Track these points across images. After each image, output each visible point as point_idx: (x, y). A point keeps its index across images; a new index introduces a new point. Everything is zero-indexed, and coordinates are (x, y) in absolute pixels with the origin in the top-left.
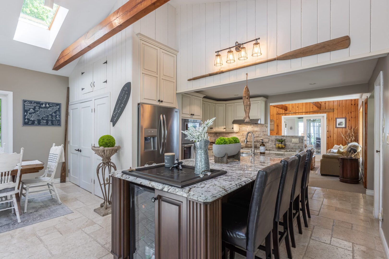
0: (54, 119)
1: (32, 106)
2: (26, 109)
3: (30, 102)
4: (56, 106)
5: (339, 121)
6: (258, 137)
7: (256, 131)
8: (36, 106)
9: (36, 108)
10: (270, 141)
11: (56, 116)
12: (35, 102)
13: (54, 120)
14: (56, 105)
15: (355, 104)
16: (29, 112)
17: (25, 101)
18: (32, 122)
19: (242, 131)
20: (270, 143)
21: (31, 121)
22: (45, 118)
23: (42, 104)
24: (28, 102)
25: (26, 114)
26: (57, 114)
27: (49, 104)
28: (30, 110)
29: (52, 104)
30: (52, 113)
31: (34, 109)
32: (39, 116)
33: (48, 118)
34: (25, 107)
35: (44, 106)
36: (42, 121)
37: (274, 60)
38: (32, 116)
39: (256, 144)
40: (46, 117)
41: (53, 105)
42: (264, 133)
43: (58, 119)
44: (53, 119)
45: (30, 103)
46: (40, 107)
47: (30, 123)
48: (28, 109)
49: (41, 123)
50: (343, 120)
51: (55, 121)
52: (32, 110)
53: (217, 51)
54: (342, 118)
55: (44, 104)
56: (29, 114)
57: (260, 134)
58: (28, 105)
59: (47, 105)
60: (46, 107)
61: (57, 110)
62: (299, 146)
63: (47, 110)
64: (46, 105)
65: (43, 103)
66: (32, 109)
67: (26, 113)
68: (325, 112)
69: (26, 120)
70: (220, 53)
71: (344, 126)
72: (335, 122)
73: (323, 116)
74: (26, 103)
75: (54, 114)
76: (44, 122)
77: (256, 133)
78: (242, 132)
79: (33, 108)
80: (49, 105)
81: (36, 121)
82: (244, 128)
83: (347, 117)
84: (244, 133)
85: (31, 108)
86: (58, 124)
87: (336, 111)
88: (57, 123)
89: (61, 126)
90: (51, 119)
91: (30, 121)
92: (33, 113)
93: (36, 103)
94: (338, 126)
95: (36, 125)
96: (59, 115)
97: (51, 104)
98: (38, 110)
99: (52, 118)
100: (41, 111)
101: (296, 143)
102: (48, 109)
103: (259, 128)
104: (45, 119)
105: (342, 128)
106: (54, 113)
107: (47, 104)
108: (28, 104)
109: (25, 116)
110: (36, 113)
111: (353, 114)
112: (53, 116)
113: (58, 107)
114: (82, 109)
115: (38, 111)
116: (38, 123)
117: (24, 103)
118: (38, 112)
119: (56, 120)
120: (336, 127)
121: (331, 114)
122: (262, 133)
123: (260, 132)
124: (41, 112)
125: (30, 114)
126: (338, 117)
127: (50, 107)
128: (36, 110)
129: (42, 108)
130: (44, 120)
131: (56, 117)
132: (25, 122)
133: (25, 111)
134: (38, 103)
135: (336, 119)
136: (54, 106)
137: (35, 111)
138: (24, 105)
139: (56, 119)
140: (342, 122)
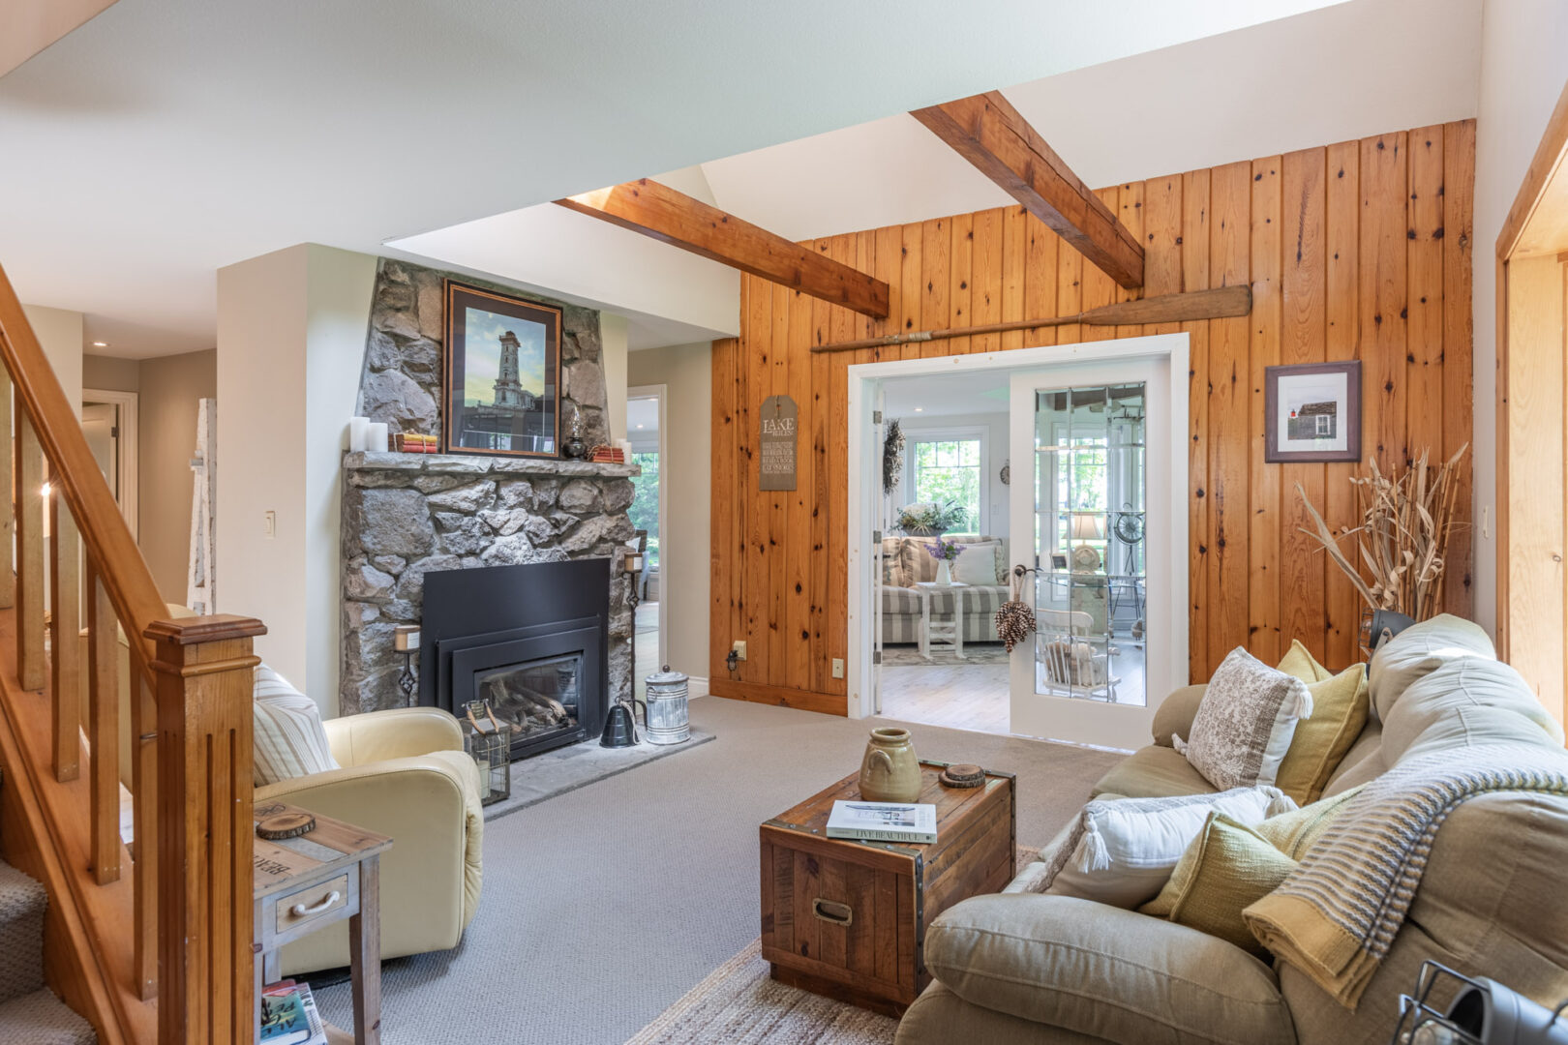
5: (1295, 392)
15: (1440, 234)
50: (1332, 387)
54: (1326, 367)
68: (1177, 321)
71: (1340, 443)
73: (1166, 359)
83: (1369, 358)
87: (1266, 307)
94: (1286, 444)
105: (1325, 460)
120: (1273, 456)
121: (1229, 338)
135: (1272, 375)
140: (1329, 408)
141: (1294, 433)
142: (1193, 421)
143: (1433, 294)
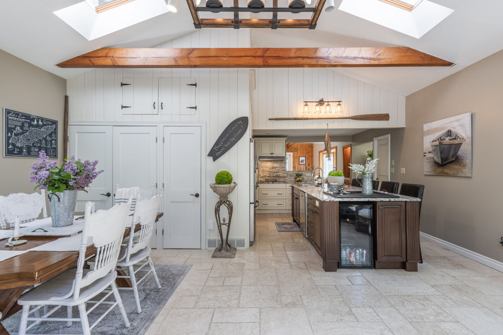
0: (49, 146)
1: (19, 121)
2: (10, 126)
3: (16, 114)
4: (51, 125)
5: (301, 159)
6: (277, 172)
7: (276, 167)
8: (25, 121)
9: (25, 125)
10: (289, 175)
11: (51, 141)
12: (23, 116)
13: (49, 148)
14: (51, 123)
15: (311, 147)
16: (14, 133)
17: (8, 112)
18: (18, 150)
19: (262, 167)
20: (289, 177)
21: (18, 147)
22: (37, 144)
23: (33, 120)
24: (13, 114)
25: (9, 134)
26: (52, 138)
27: (42, 120)
28: (17, 128)
29: (47, 121)
30: (46, 136)
31: (22, 127)
32: (29, 140)
33: (41, 144)
34: (9, 123)
35: (35, 123)
36: (33, 149)
37: (349, 118)
38: (18, 140)
39: (276, 178)
40: (39, 143)
41: (48, 123)
42: (284, 169)
43: (54, 147)
44: (47, 147)
45: (16, 116)
46: (30, 125)
47: (16, 152)
48: (13, 127)
49: (31, 153)
50: (304, 158)
51: (50, 150)
52: (19, 128)
53: (306, 101)
54: (303, 157)
55: (36, 120)
56: (14, 135)
57: (280, 170)
58: (13, 120)
59: (40, 123)
60: (38, 124)
61: (52, 132)
62: (311, 179)
63: (39, 131)
64: (38, 121)
65: (35, 117)
66: (19, 126)
67: (11, 134)
68: (291, 152)
69: (10, 147)
70: (308, 103)
71: (304, 163)
72: (298, 159)
73: (290, 155)
74: (10, 116)
75: (49, 139)
76: (35, 151)
77: (276, 169)
78: (262, 169)
79: (21, 125)
80: (43, 123)
81: (24, 149)
82: (264, 164)
83: (306, 156)
84: (264, 168)
85: (17, 126)
86: (54, 155)
87: (299, 151)
88: (53, 153)
89: (57, 158)
90: (45, 146)
91: (16, 148)
92: (21, 134)
93: (24, 118)
94: (300, 163)
95: (25, 156)
96: (55, 140)
97: (45, 121)
98: (28, 129)
99: (47, 145)
100: (32, 131)
101: (309, 177)
102: (40, 129)
103: (278, 164)
104: (37, 146)
105: (303, 165)
106: (49, 136)
107: (40, 120)
108: (13, 117)
109: (8, 138)
110: (25, 134)
111: (310, 155)
112: (48, 141)
113: (54, 126)
114: (121, 135)
115: (27, 131)
116: (27, 152)
117: (7, 115)
118: (27, 133)
119: (52, 148)
120: (299, 164)
121: (296, 153)
122: (281, 169)
123: (280, 168)
124: (31, 133)
125: (16, 135)
126: (301, 156)
127: (44, 125)
128: (25, 128)
129: (33, 126)
130: (35, 147)
131: (52, 144)
132: (8, 149)
133: (9, 130)
134: (27, 117)
135: (299, 157)
136: (49, 125)
137: (24, 130)
138: (7, 119)
139: (51, 146)
140: (303, 160)
141: (301, 162)
142: (293, 161)
143: (311, 151)
